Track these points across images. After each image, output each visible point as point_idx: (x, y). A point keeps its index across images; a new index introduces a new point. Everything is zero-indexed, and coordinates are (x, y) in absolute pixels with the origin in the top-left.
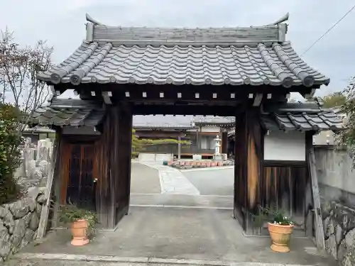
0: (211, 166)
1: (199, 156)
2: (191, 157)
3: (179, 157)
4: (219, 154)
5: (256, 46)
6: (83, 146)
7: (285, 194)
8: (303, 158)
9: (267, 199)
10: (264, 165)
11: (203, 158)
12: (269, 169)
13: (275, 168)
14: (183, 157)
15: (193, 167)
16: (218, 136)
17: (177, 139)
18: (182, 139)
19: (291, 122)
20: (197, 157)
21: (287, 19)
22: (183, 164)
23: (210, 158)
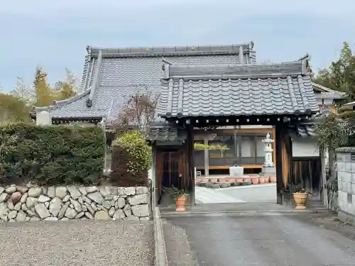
0: (259, 183)
1: (240, 169)
2: (226, 172)
3: (207, 172)
4: (271, 164)
5: (286, 78)
6: (170, 153)
7: (307, 178)
8: (318, 155)
9: (296, 182)
10: (293, 160)
11: (246, 171)
12: (296, 163)
13: (300, 162)
14: (212, 172)
15: (232, 185)
16: (268, 136)
17: (203, 142)
18: (210, 143)
19: (306, 132)
20: (236, 171)
21: (308, 56)
22: (216, 181)
23: (257, 171)
